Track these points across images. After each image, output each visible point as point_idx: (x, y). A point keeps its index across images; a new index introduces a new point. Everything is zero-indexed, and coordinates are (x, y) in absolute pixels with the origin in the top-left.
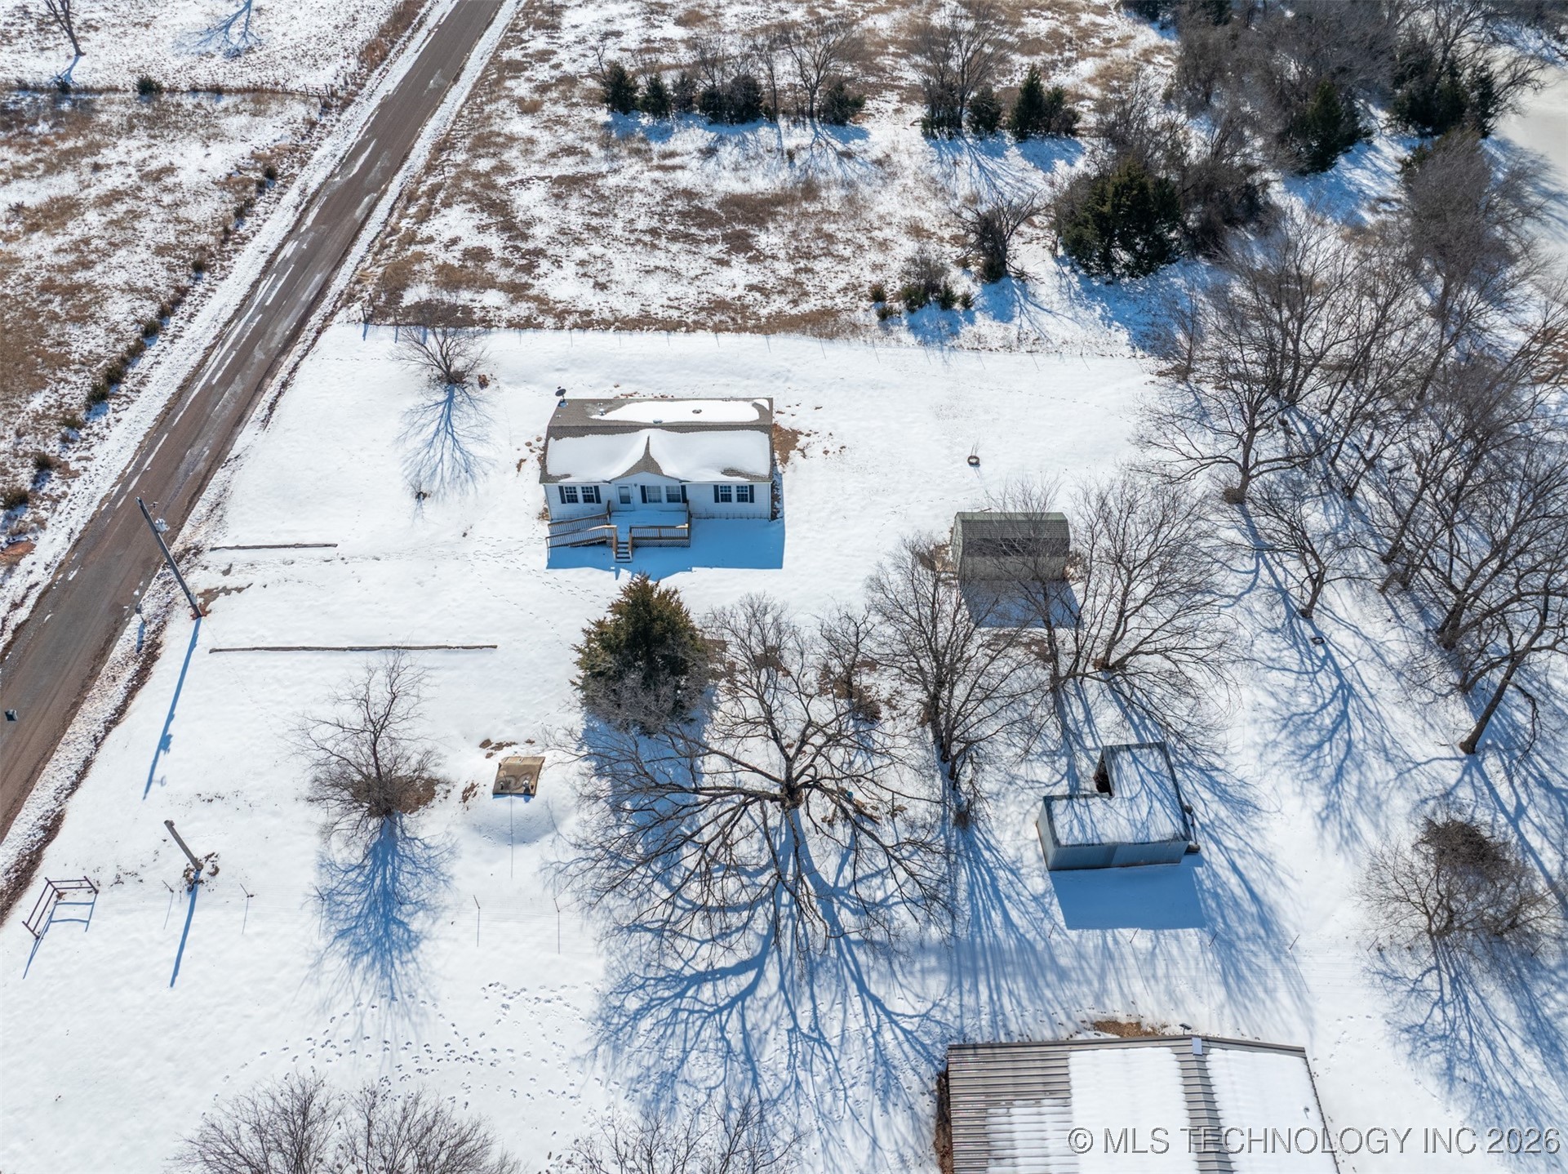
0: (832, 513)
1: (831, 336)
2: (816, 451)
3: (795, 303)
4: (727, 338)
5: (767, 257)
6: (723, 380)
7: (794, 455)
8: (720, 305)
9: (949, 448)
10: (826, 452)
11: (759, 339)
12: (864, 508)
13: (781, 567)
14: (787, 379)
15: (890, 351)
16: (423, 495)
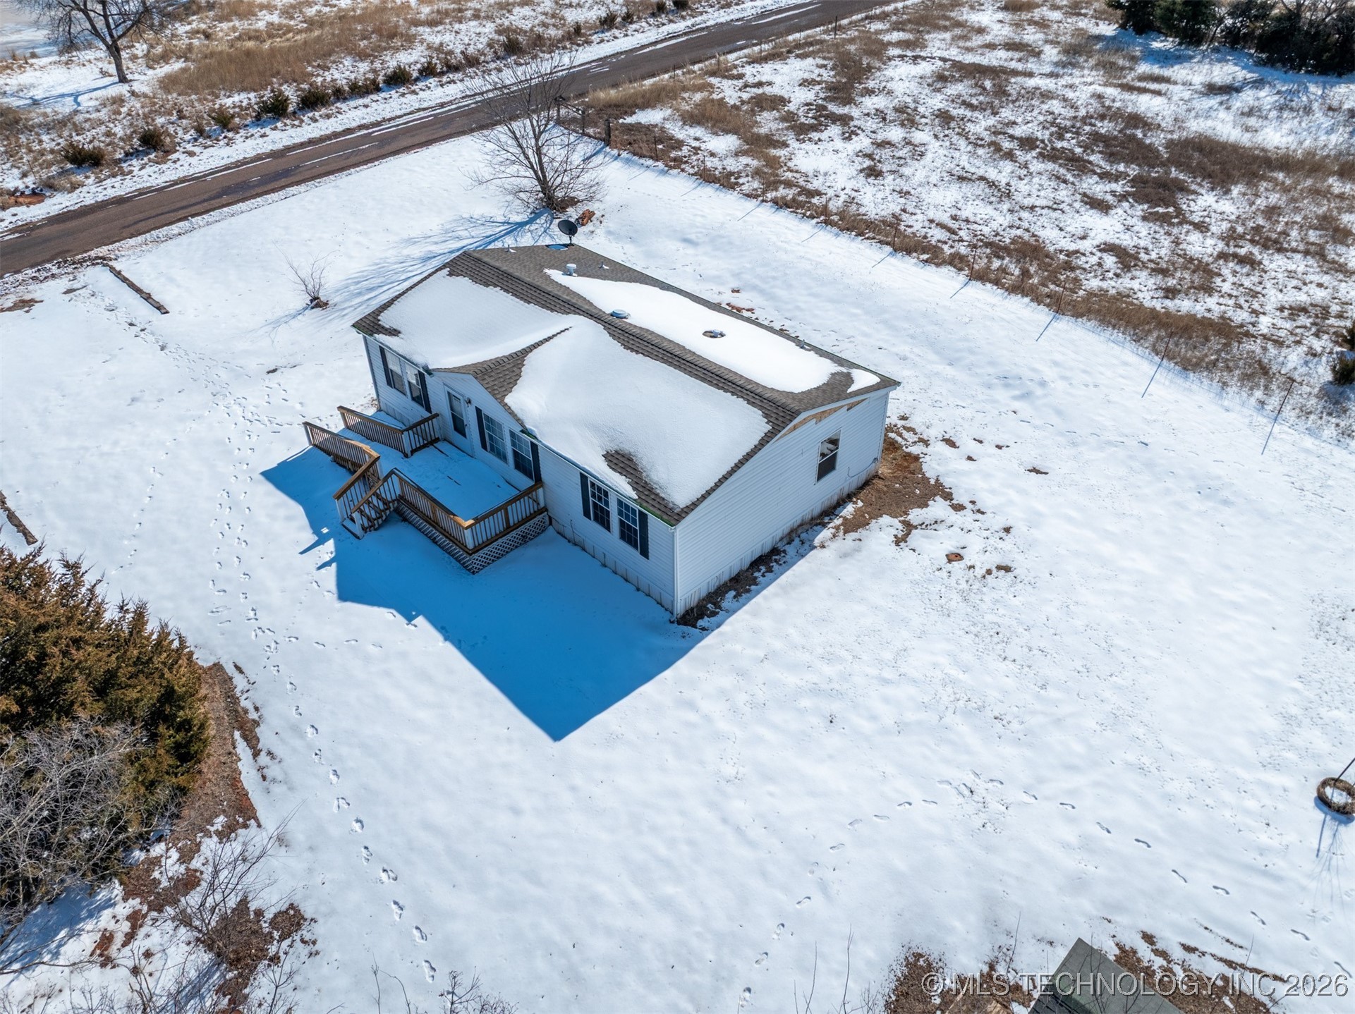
0: (816, 691)
1: (1188, 366)
2: (932, 546)
3: (1170, 293)
4: (984, 294)
5: (1185, 221)
6: (904, 349)
7: (887, 526)
8: (1030, 251)
9: (1288, 719)
10: (954, 557)
11: (1042, 314)
12: (901, 728)
13: (557, 733)
14: (1026, 396)
15: (1309, 442)
16: (317, 303)
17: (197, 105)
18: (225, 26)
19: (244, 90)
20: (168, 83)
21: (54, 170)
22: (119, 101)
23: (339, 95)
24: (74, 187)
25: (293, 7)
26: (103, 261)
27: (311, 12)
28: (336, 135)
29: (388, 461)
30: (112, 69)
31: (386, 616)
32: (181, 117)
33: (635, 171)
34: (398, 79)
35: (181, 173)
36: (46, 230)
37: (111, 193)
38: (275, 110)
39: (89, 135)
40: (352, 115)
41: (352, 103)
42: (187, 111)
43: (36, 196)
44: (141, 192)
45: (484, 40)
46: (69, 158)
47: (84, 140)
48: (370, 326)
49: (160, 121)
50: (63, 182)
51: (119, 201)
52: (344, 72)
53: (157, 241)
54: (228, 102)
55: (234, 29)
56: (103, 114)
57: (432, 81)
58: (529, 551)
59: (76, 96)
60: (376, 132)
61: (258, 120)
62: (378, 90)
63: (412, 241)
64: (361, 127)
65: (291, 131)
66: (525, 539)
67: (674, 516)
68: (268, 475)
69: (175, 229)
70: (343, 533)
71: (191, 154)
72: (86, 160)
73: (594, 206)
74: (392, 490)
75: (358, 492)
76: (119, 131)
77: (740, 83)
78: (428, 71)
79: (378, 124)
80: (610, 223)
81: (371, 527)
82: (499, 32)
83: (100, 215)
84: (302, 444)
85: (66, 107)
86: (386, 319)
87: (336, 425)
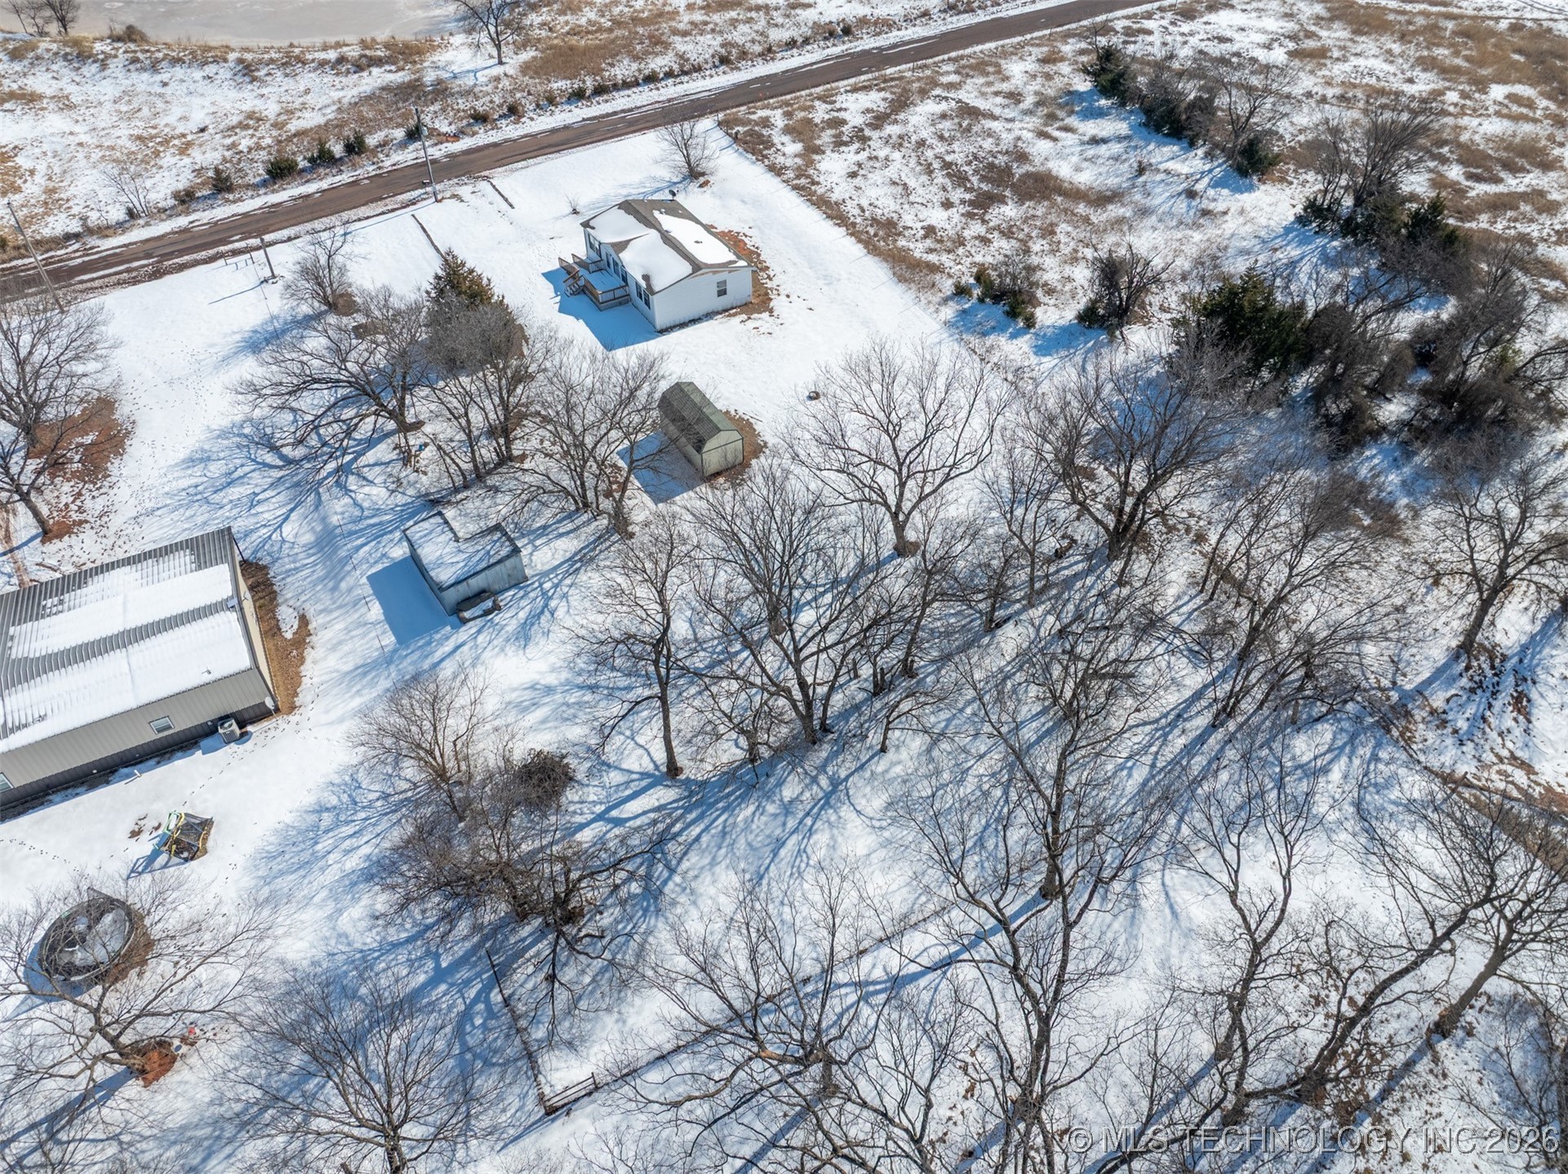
2: (753, 327)
3: (931, 251)
7: (742, 318)
8: (888, 224)
16: (575, 212)
17: (537, 85)
18: (562, 19)
19: (566, 78)
20: (526, 68)
21: (465, 122)
22: (497, 79)
23: (616, 87)
24: (474, 134)
25: (606, 5)
26: (486, 178)
27: (616, 11)
28: (608, 115)
29: (582, 272)
30: (495, 53)
31: (571, 318)
32: (529, 94)
33: (742, 160)
34: (651, 79)
35: (525, 132)
36: (461, 158)
37: (492, 140)
38: (578, 95)
39: (482, 101)
40: (620, 102)
41: (622, 93)
42: (533, 90)
43: (456, 137)
44: (506, 141)
45: (711, 51)
46: (472, 116)
47: (481, 106)
48: (586, 225)
49: (518, 95)
50: (468, 130)
51: (495, 145)
52: (624, 69)
53: (512, 171)
54: (555, 86)
55: (567, 23)
56: (489, 89)
57: (670, 81)
58: (621, 308)
59: (475, 72)
60: (629, 116)
61: (569, 101)
62: (638, 84)
63: (623, 186)
64: (623, 111)
65: (585, 110)
66: (621, 304)
67: (653, 293)
68: (544, 275)
69: (520, 165)
70: (564, 295)
71: (532, 119)
72: (481, 118)
73: (711, 179)
74: (582, 283)
75: (571, 281)
76: (497, 100)
77: (829, 107)
78: (670, 74)
79: (630, 110)
80: (714, 188)
81: (573, 294)
82: (723, 46)
83: (486, 152)
84: (557, 266)
85: (469, 81)
86: (592, 223)
87: (571, 261)
